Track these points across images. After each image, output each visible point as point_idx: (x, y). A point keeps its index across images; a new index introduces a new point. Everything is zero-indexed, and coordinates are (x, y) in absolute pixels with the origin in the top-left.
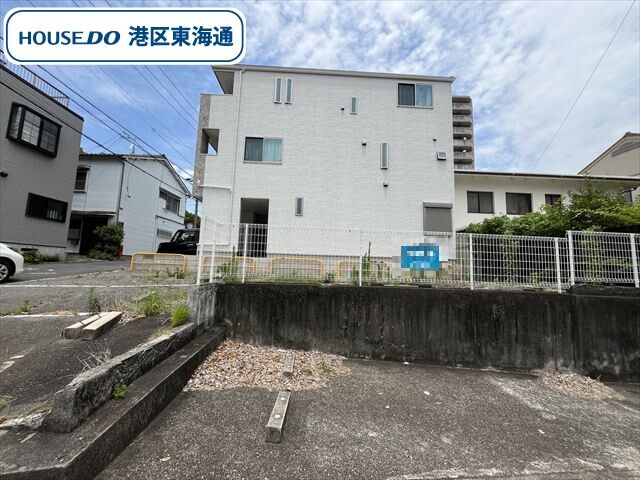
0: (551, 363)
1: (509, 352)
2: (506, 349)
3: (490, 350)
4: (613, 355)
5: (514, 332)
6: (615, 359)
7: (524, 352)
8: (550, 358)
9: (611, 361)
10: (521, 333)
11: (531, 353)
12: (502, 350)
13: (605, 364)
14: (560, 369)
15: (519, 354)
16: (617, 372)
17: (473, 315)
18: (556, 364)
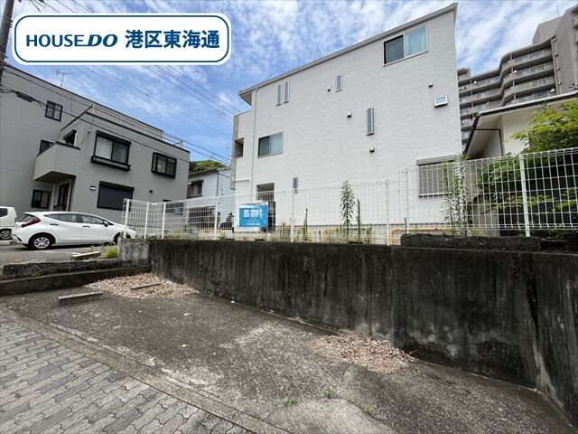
0: (364, 326)
1: (316, 305)
2: (314, 302)
3: (300, 302)
4: (446, 329)
5: (323, 285)
6: (449, 335)
7: (333, 308)
8: (363, 319)
9: (442, 336)
10: (330, 287)
11: (340, 310)
12: (310, 303)
13: (432, 338)
14: (375, 334)
15: (328, 309)
16: (453, 354)
17: (286, 266)
18: (370, 328)
